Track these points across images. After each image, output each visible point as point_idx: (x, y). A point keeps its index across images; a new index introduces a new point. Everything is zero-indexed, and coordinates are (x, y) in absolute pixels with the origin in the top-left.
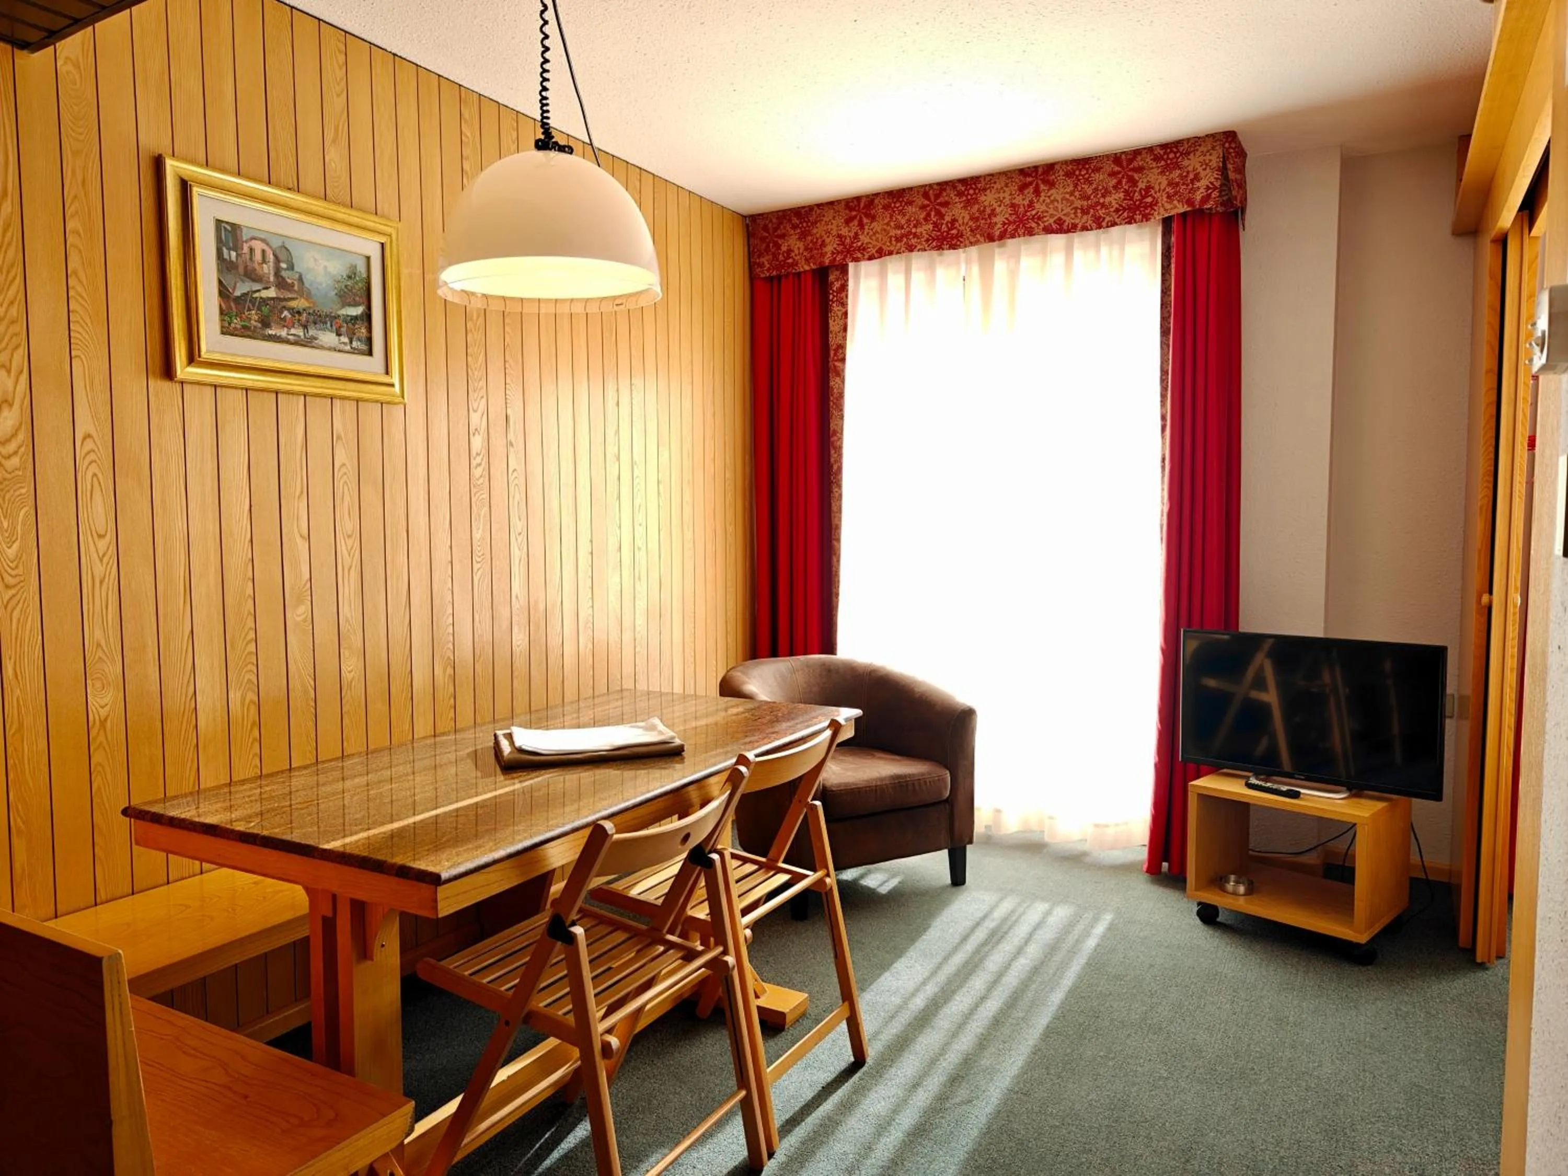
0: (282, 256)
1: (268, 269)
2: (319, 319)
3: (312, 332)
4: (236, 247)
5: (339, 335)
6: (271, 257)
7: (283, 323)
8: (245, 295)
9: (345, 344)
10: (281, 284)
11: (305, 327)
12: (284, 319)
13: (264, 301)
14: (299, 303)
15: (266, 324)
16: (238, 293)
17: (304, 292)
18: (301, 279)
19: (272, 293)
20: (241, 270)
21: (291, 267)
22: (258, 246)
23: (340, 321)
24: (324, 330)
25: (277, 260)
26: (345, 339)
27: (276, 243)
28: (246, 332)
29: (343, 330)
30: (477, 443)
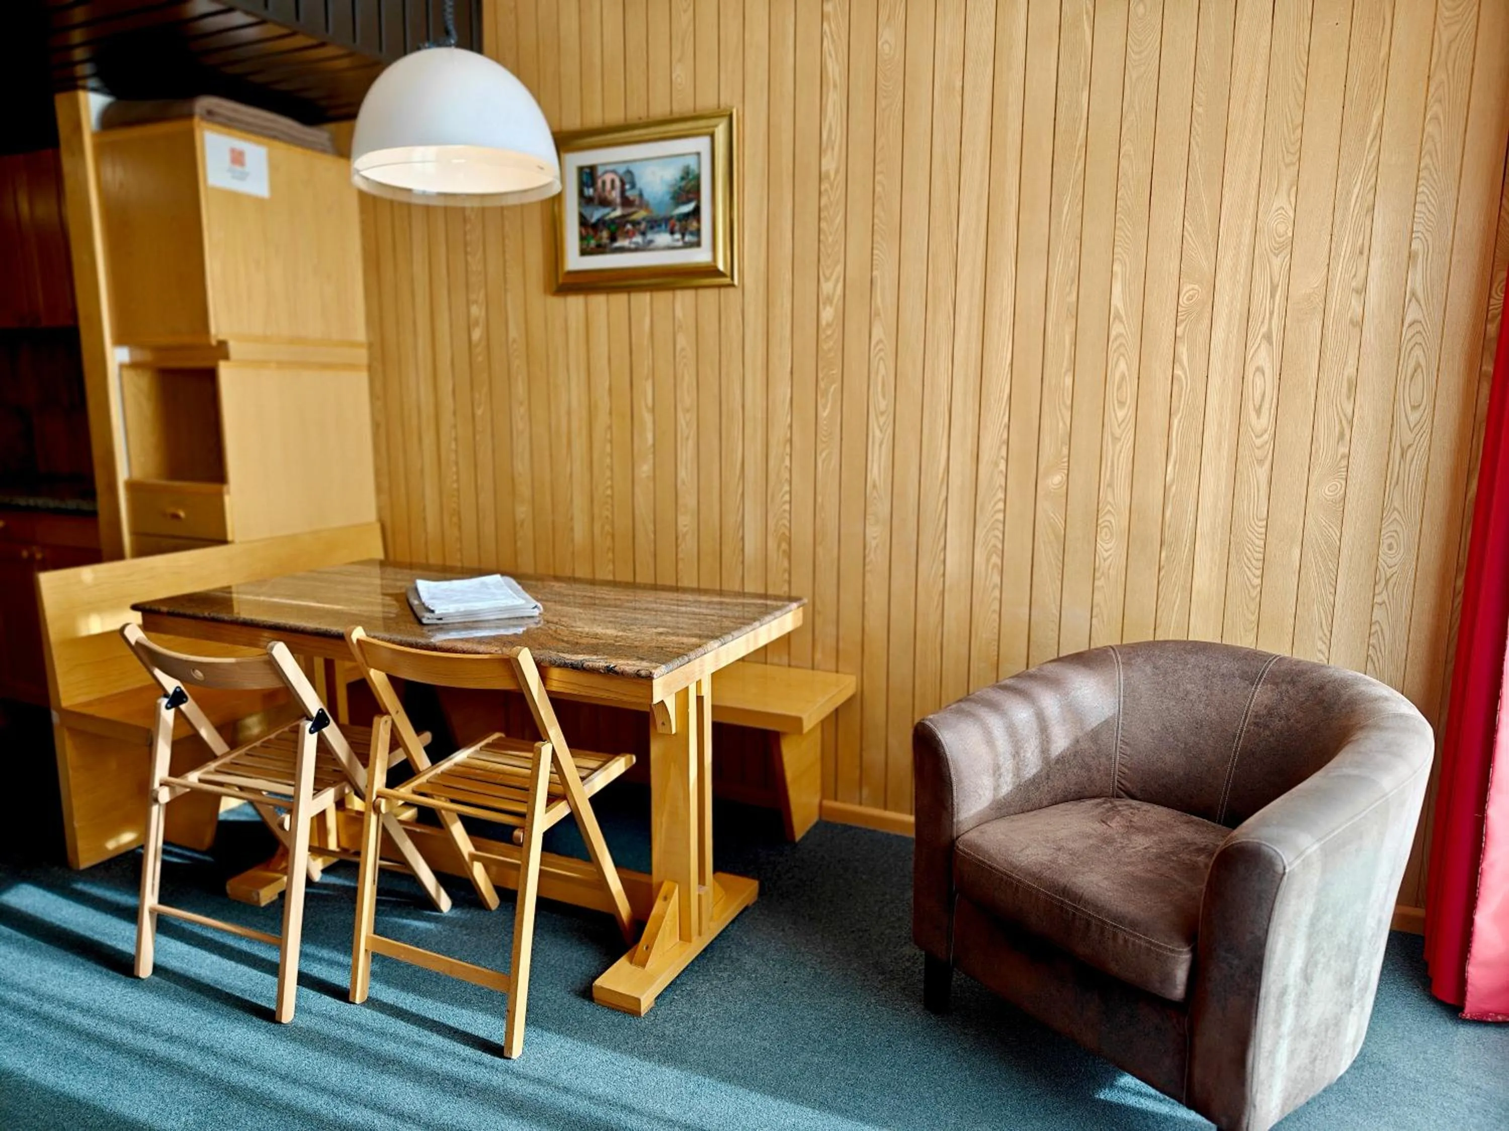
0: (627, 179)
1: (615, 195)
2: (654, 224)
3: (650, 236)
4: (593, 184)
5: (672, 232)
6: (618, 183)
7: (628, 235)
8: (599, 220)
9: (678, 240)
10: (626, 202)
11: (643, 234)
12: (627, 232)
13: (613, 221)
14: (640, 215)
15: (613, 238)
16: (594, 220)
17: (643, 203)
18: (641, 195)
19: (618, 212)
20: (596, 201)
21: (633, 186)
22: (608, 178)
23: (673, 221)
24: (659, 232)
25: (623, 183)
26: (678, 236)
27: (621, 169)
28: (600, 249)
29: (677, 228)
30: (828, 314)
